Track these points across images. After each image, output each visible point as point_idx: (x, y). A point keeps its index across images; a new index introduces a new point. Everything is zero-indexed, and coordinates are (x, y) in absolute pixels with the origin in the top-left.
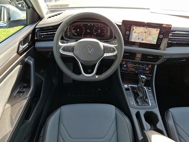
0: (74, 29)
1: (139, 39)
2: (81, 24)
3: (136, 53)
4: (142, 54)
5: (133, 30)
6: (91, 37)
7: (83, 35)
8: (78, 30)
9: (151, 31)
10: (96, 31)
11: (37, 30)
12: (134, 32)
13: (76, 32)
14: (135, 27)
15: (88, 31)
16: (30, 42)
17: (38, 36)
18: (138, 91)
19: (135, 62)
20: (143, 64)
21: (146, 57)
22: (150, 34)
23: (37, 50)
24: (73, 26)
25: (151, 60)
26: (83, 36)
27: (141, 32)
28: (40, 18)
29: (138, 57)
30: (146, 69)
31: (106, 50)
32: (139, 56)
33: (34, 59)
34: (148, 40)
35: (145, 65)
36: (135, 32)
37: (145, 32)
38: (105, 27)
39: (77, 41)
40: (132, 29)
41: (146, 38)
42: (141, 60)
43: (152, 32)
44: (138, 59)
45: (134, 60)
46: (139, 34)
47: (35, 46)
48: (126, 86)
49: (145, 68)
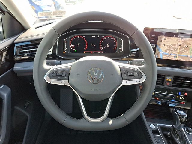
0: (72, 44)
1: (170, 55)
2: (82, 36)
3: (164, 76)
4: (174, 77)
5: (161, 41)
6: (96, 54)
7: (85, 51)
8: (78, 44)
9: (189, 42)
10: (104, 44)
11: (16, 45)
12: (162, 45)
13: (76, 47)
14: (164, 37)
15: (93, 45)
16: (3, 64)
17: (18, 54)
18: (173, 136)
19: (164, 89)
20: (175, 92)
21: (179, 82)
22: (187, 47)
23: (17, 74)
24: (71, 39)
25: (186, 85)
26: (86, 53)
27: (174, 45)
28: (23, 29)
29: (169, 81)
30: (181, 98)
31: (126, 74)
32: (169, 79)
33: (11, 89)
34: (184, 57)
35: (178, 93)
36: (164, 45)
37: (180, 45)
38: (116, 39)
39: (77, 60)
40: (159, 41)
41: (180, 53)
42: (173, 86)
43: (190, 44)
44: (168, 84)
45: (162, 85)
46: (170, 48)
47: (14, 69)
48: (152, 126)
49: (179, 98)
